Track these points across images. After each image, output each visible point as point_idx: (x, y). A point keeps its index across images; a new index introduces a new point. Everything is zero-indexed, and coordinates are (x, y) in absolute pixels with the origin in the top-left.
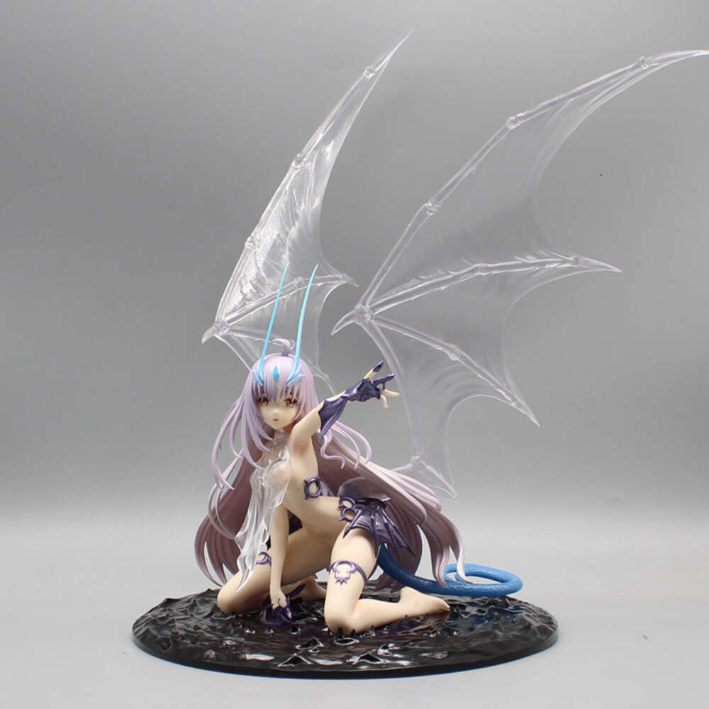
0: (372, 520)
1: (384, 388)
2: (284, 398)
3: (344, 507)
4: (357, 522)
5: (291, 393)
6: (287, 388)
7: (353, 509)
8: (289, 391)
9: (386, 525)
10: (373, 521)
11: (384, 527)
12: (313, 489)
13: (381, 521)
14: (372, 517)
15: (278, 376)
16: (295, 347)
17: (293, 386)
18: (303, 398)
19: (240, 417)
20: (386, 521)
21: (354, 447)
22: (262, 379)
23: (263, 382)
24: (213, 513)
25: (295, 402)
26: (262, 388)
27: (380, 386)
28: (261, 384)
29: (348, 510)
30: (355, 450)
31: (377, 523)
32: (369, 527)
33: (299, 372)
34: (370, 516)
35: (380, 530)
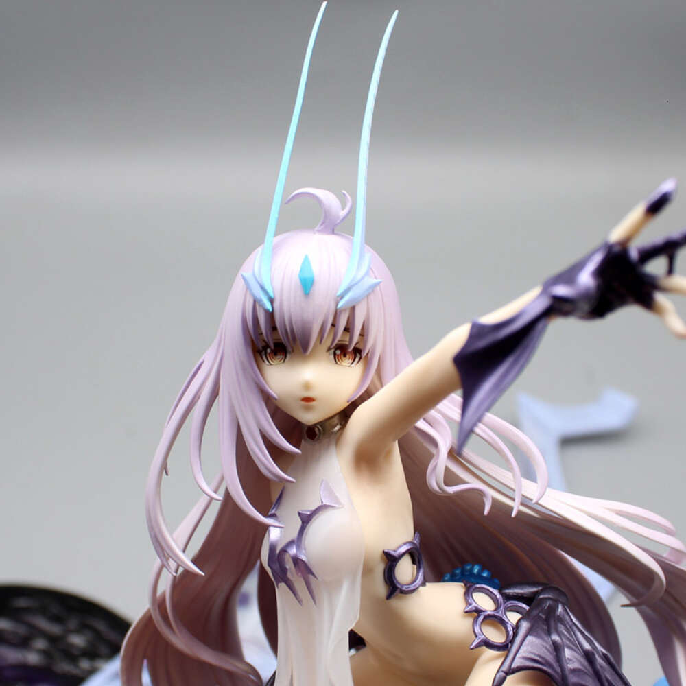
0: (554, 643)
1: (670, 271)
2: (327, 342)
3: (478, 611)
4: (522, 653)
5: (346, 329)
6: (336, 315)
7: (499, 614)
8: (342, 324)
9: (589, 657)
10: (557, 648)
11: (583, 660)
12: (405, 571)
13: (577, 646)
14: (555, 637)
15: (312, 282)
16: (352, 211)
17: (353, 309)
18: (376, 341)
19: (215, 394)
20: (587, 646)
21: (507, 460)
22: (272, 295)
23: (272, 301)
24: (160, 604)
25: (357, 351)
26: (271, 316)
27: (656, 267)
28: (269, 306)
29: (488, 617)
30: (511, 469)
31: (568, 653)
32: (550, 666)
33: (367, 274)
34: (549, 634)
35: (574, 671)
